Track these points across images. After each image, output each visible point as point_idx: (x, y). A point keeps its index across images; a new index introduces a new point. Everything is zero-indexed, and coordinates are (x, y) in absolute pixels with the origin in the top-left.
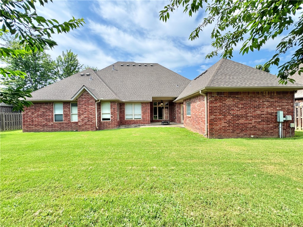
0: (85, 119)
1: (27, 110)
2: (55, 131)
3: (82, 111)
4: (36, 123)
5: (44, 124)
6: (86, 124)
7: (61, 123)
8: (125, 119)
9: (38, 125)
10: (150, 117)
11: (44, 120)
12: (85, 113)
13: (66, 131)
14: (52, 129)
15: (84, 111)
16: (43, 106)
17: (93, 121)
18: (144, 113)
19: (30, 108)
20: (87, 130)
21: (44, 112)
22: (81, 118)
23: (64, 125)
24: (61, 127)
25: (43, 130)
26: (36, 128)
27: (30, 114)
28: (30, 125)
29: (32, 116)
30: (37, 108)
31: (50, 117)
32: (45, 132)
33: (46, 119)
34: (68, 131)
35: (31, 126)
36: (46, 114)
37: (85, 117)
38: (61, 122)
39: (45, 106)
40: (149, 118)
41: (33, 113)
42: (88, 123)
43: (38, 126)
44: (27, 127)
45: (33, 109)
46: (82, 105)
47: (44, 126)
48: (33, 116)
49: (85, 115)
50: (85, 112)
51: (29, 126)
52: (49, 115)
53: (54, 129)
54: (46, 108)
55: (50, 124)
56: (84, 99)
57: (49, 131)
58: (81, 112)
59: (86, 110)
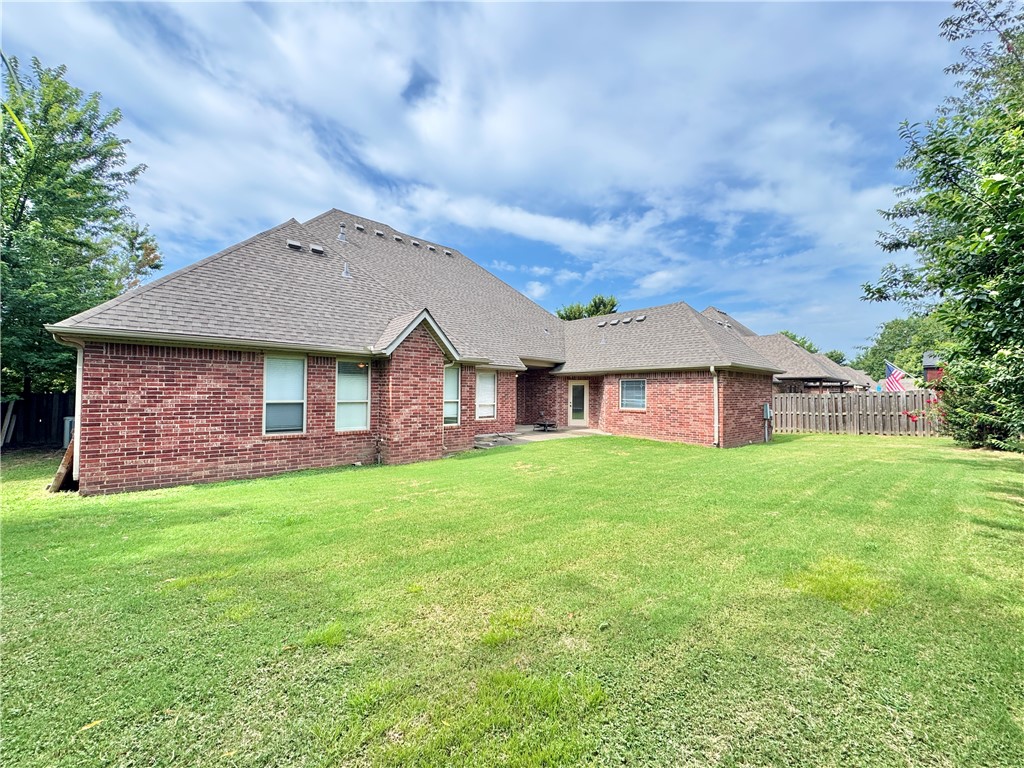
0: (415, 419)
1: (115, 377)
2: (271, 473)
3: (406, 393)
4: (174, 443)
5: (218, 444)
6: (415, 437)
7: (293, 439)
8: (477, 419)
9: (184, 452)
10: (515, 411)
11: (218, 429)
12: (414, 401)
13: (319, 470)
14: (257, 464)
15: (412, 392)
16: (216, 366)
17: (436, 427)
18: (502, 400)
19: (139, 371)
20: (418, 456)
21: (217, 392)
22: (402, 418)
23: (312, 447)
24: (297, 453)
25: (207, 473)
26: (173, 468)
27: (134, 398)
28: (132, 453)
29: (148, 410)
30: (181, 373)
31: (250, 416)
32: (219, 481)
33: (229, 426)
34: (328, 469)
35: (143, 462)
36: (229, 401)
37: (415, 415)
38: (296, 434)
39: (226, 366)
40: (512, 416)
41: (153, 397)
42: (422, 434)
43: (183, 458)
44: (112, 468)
45: (156, 374)
46: (407, 371)
47: (214, 454)
48: (158, 409)
49: (414, 407)
50: (415, 396)
51: (128, 463)
52: (246, 407)
53: (265, 463)
54: (232, 376)
55: (248, 446)
56: (413, 354)
57: (241, 478)
58: (403, 398)
59: (417, 392)
